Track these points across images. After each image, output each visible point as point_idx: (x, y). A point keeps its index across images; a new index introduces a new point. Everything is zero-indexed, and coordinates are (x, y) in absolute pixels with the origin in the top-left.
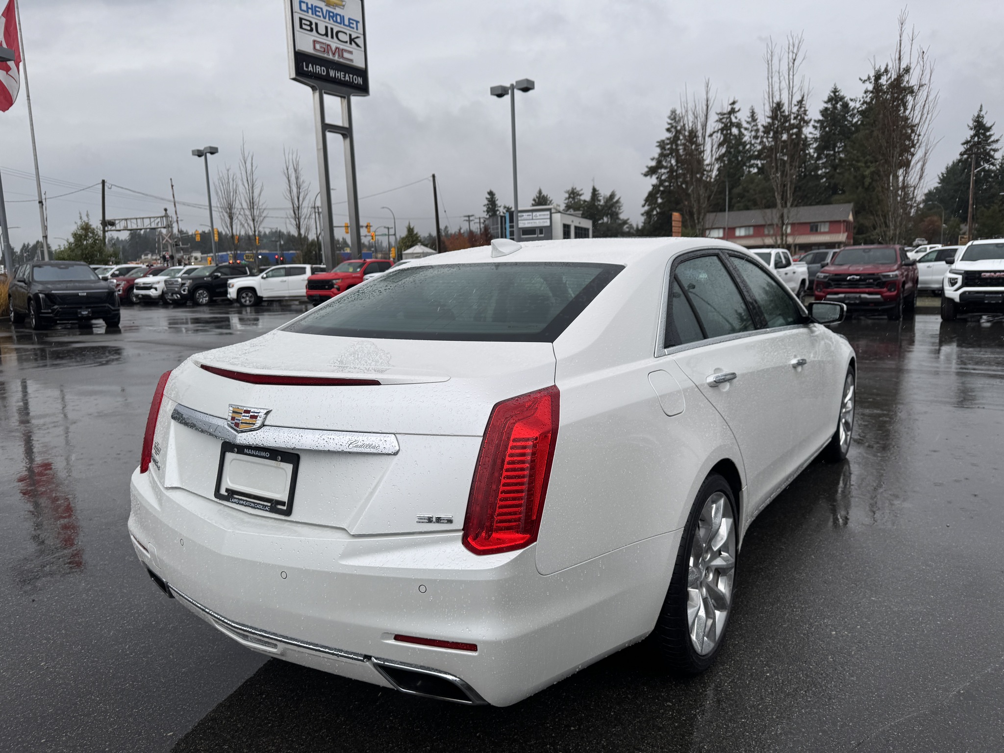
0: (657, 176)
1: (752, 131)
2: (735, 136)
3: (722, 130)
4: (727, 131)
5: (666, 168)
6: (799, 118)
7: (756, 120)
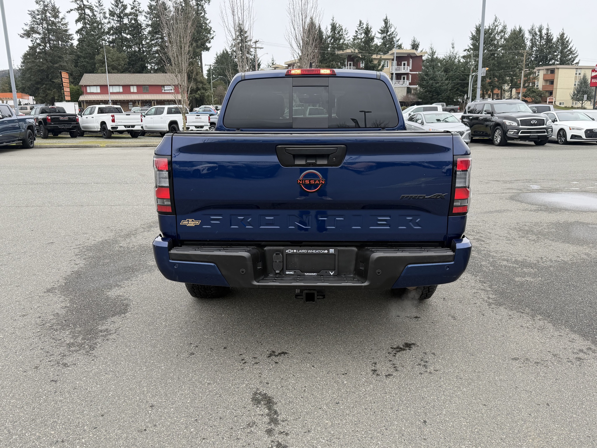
0: (32, 39)
1: (100, 13)
2: (89, 15)
3: (78, 9)
4: (81, 10)
5: (39, 34)
6: (135, 8)
7: (102, 5)
